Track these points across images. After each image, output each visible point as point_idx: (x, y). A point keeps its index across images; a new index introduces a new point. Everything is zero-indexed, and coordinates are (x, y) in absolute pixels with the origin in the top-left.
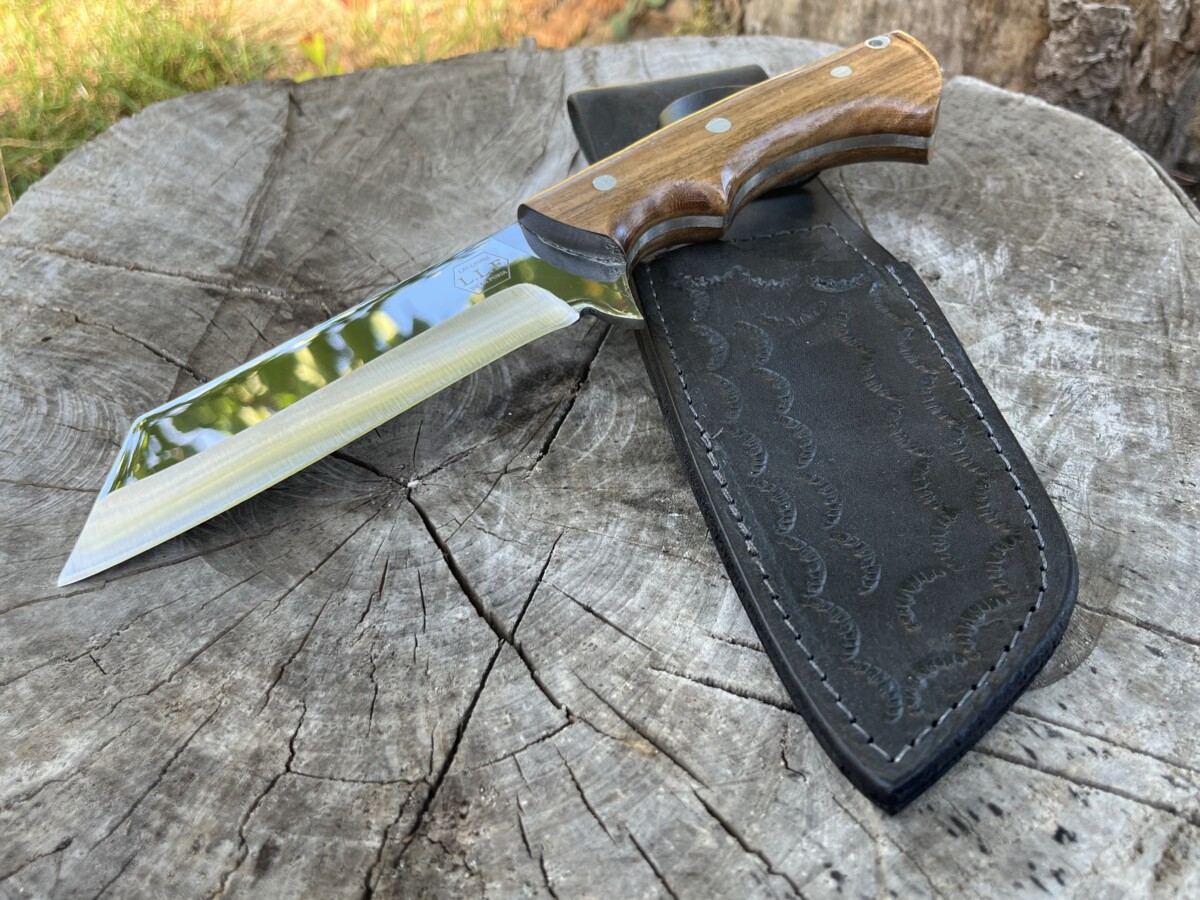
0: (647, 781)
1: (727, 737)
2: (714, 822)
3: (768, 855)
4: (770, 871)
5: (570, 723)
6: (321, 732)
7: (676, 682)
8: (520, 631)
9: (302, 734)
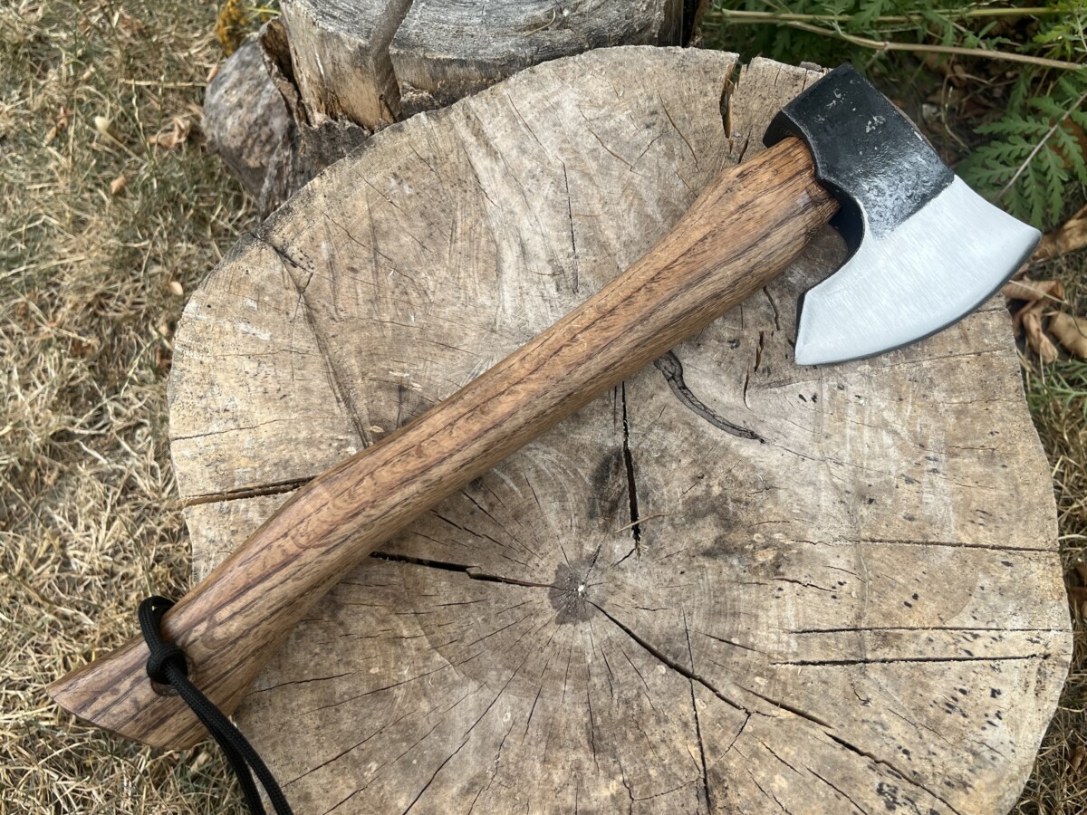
0: (800, 735)
1: (825, 692)
2: (841, 746)
3: (873, 752)
4: (877, 762)
5: (749, 714)
6: (635, 771)
7: (787, 669)
8: (696, 669)
9: (626, 778)
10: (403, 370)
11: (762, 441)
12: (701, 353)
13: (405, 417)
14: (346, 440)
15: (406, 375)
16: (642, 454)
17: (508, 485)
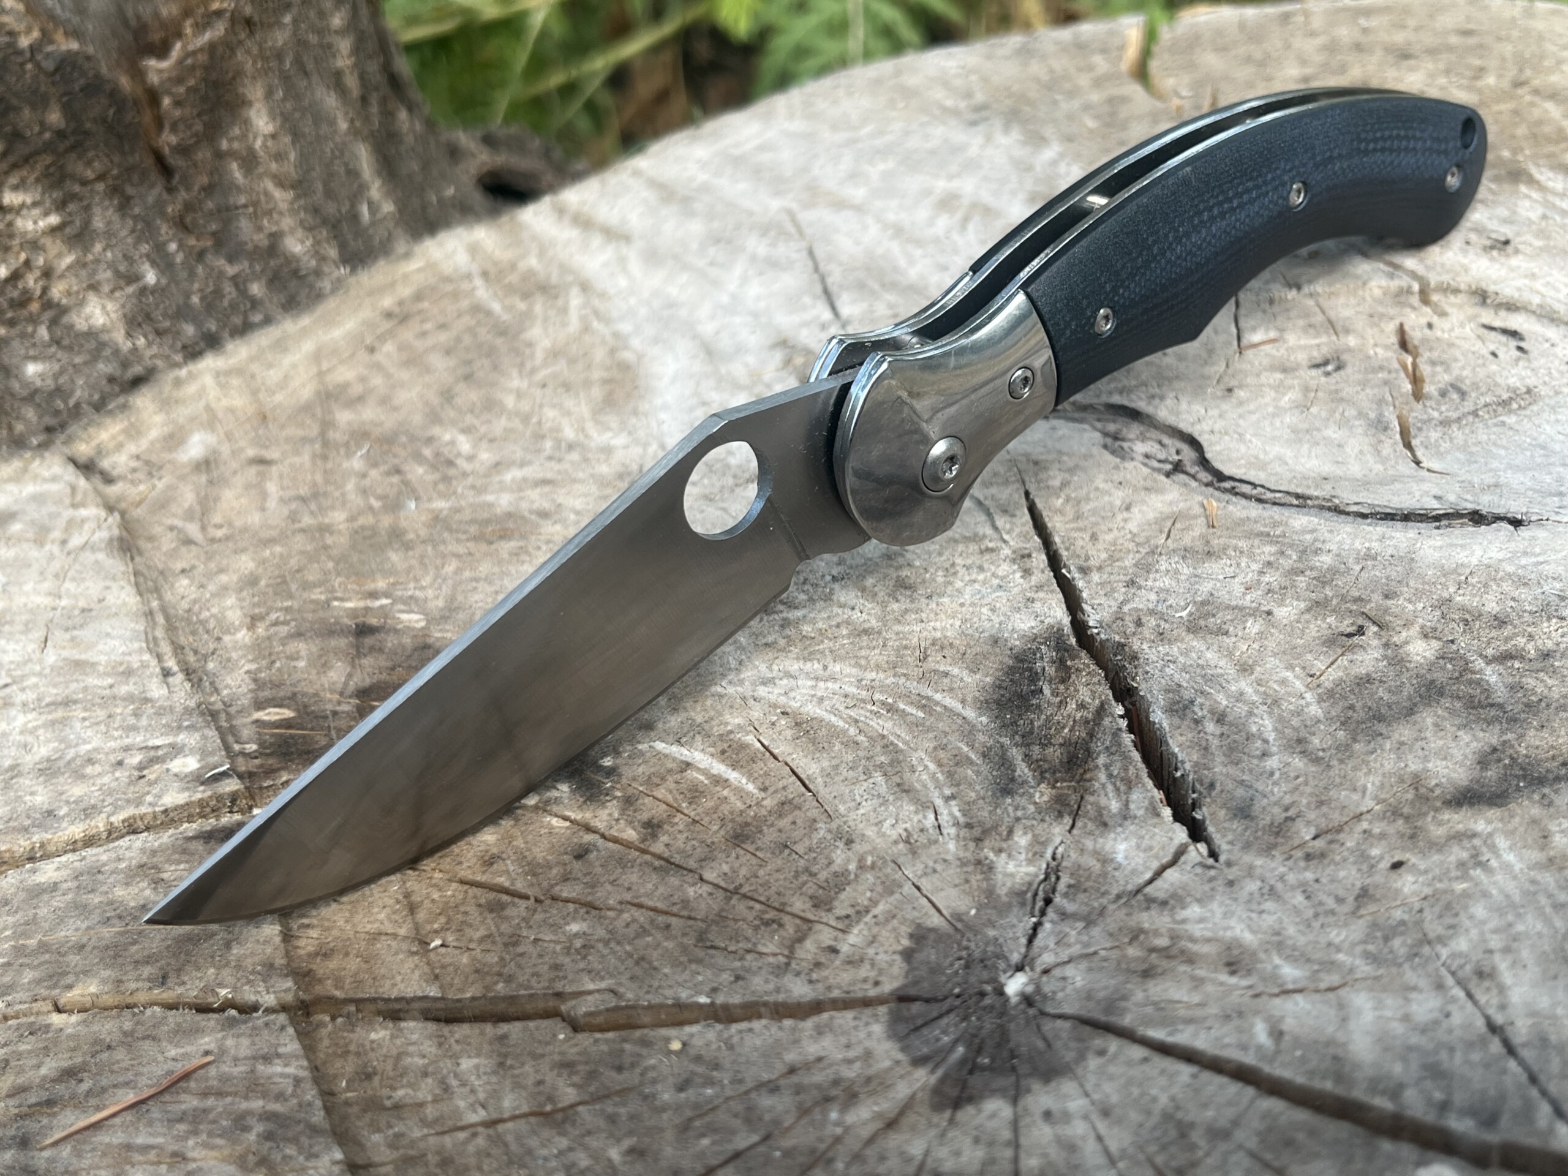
10: (373, 595)
11: (1516, 523)
12: (1241, 403)
13: (368, 682)
14: (173, 746)
15: (385, 601)
16: (1139, 623)
17: (705, 772)
